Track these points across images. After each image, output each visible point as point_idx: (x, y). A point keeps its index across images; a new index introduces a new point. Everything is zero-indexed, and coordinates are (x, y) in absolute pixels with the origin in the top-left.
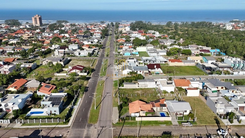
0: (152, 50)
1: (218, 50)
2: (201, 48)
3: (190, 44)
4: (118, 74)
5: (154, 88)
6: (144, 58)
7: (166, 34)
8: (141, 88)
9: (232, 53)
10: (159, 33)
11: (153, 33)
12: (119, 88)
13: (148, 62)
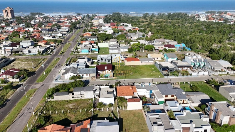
0: (114, 46)
1: (184, 45)
2: (167, 42)
3: (157, 38)
4: (59, 79)
5: (92, 99)
6: (99, 56)
7: (137, 27)
8: (77, 98)
9: (197, 48)
10: (132, 25)
11: (125, 26)
12: (48, 101)
13: (103, 61)
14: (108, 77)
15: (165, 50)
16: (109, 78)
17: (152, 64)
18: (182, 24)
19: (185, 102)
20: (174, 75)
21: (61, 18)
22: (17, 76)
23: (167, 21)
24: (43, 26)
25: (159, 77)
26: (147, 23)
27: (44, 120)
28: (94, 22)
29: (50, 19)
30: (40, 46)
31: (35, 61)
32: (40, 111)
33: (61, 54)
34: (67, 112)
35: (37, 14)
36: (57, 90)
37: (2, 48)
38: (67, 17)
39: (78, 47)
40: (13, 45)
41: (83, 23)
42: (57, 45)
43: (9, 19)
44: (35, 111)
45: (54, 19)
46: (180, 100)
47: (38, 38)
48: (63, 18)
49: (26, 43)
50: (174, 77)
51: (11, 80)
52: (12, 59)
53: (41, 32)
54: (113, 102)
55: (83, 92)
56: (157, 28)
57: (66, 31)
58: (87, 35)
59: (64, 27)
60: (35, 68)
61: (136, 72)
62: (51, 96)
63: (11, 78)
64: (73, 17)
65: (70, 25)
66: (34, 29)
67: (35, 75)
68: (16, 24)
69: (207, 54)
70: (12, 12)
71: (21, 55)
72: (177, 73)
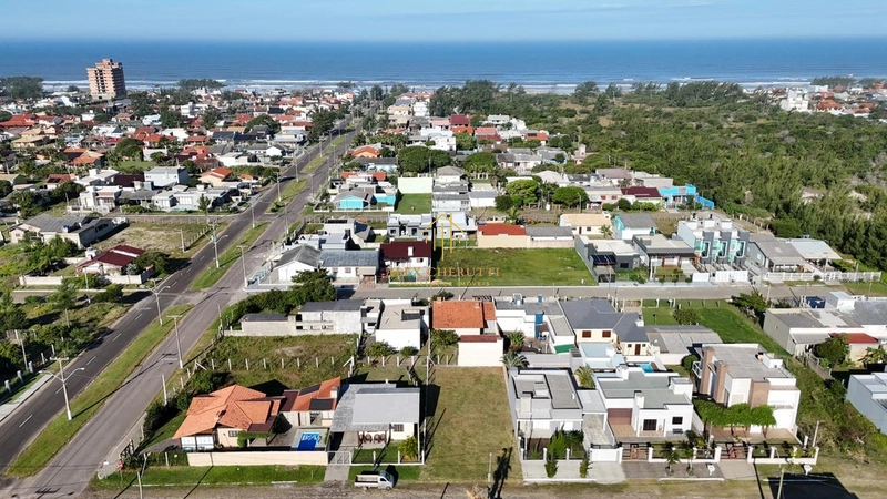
0: (450, 189)
1: (691, 190)
2: (638, 180)
3: (603, 166)
4: (262, 281)
5: (356, 335)
6: (394, 219)
7: (545, 129)
8: (310, 333)
9: (738, 202)
10: (527, 125)
11: (503, 125)
12: (223, 336)
13: (407, 235)
14: (413, 279)
15: (624, 206)
16: (417, 283)
17: (566, 246)
18: (711, 122)
19: (643, 350)
20: (632, 279)
21: (284, 99)
22: (135, 267)
23: (658, 113)
24: (221, 123)
25: (581, 284)
26: (583, 117)
27: (211, 380)
28: (397, 113)
29: (246, 102)
30: (206, 185)
31: (188, 228)
32: (200, 360)
33: (273, 210)
34: (277, 366)
35: (202, 84)
36: (253, 308)
37: (88, 188)
38: (304, 96)
39: (330, 191)
40: (121, 180)
41: (356, 116)
42: (263, 185)
43: (106, 101)
44: (187, 361)
45: (259, 101)
46: (627, 343)
47: (199, 160)
48: (288, 99)
49: (165, 176)
50: (630, 285)
51: (116, 279)
52: (119, 220)
53: (212, 141)
54: (416, 343)
55: (330, 313)
56: (615, 134)
57: (297, 140)
58: (366, 154)
59: (292, 128)
60: (187, 249)
61: (509, 269)
62: (236, 324)
63: (117, 274)
64: (326, 96)
65: (309, 120)
66: (189, 132)
67: (189, 269)
68: (132, 118)
69: (769, 219)
70: (118, 76)
71: (146, 211)
72: (642, 274)
